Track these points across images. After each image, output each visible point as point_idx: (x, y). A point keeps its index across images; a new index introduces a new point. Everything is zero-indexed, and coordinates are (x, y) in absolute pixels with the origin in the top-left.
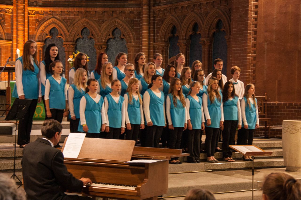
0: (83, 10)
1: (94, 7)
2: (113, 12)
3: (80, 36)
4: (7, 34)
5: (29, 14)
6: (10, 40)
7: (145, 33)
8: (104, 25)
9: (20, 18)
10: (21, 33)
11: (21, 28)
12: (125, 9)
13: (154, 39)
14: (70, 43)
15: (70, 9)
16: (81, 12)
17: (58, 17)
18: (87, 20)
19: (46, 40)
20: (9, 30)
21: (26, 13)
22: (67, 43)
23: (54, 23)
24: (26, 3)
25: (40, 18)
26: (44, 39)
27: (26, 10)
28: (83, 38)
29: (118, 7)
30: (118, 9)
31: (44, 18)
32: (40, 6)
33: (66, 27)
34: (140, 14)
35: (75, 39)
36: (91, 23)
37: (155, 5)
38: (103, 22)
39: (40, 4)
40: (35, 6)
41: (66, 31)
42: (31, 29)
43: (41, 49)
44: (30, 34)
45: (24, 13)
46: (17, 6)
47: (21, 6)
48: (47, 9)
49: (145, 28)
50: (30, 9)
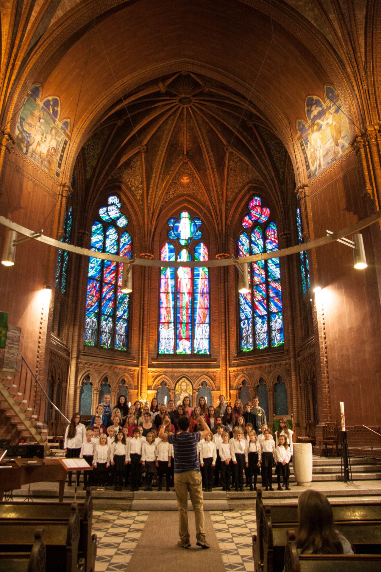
0: (258, 366)
1: (264, 363)
2: (275, 365)
3: (259, 384)
4: (218, 386)
5: (230, 372)
6: (220, 390)
7: (293, 378)
8: (271, 374)
9: (224, 376)
10: (224, 385)
11: (224, 382)
12: (281, 362)
13: (300, 381)
14: (252, 389)
15: (251, 366)
16: (258, 368)
17: (245, 372)
18: (260, 372)
19: (241, 388)
20: (219, 384)
21: (228, 372)
22: (251, 389)
23: (244, 377)
24: (228, 365)
25: (236, 374)
26: (239, 388)
27: (228, 370)
28: (261, 384)
29: (278, 361)
30: (278, 363)
31: (238, 374)
32: (236, 367)
33: (249, 378)
34: (290, 365)
35: (256, 386)
36: (264, 374)
37: (298, 357)
38: (270, 372)
39: (236, 365)
40: (233, 367)
41: (249, 381)
42: (231, 382)
43: (238, 395)
44: (231, 385)
45: (226, 372)
46: (222, 368)
47: (224, 368)
48: (239, 368)
49: (293, 374)
50: (230, 369)
